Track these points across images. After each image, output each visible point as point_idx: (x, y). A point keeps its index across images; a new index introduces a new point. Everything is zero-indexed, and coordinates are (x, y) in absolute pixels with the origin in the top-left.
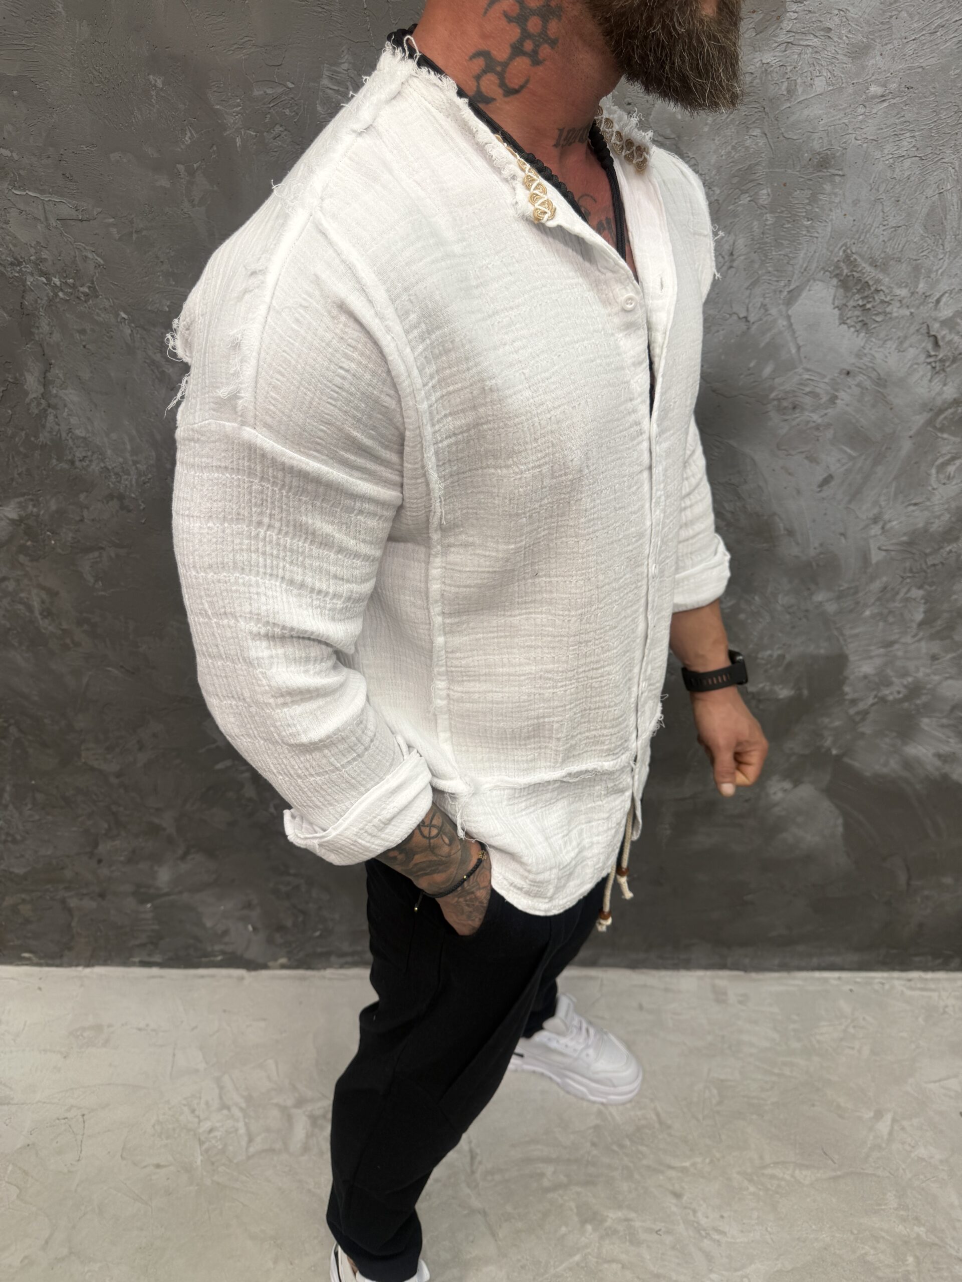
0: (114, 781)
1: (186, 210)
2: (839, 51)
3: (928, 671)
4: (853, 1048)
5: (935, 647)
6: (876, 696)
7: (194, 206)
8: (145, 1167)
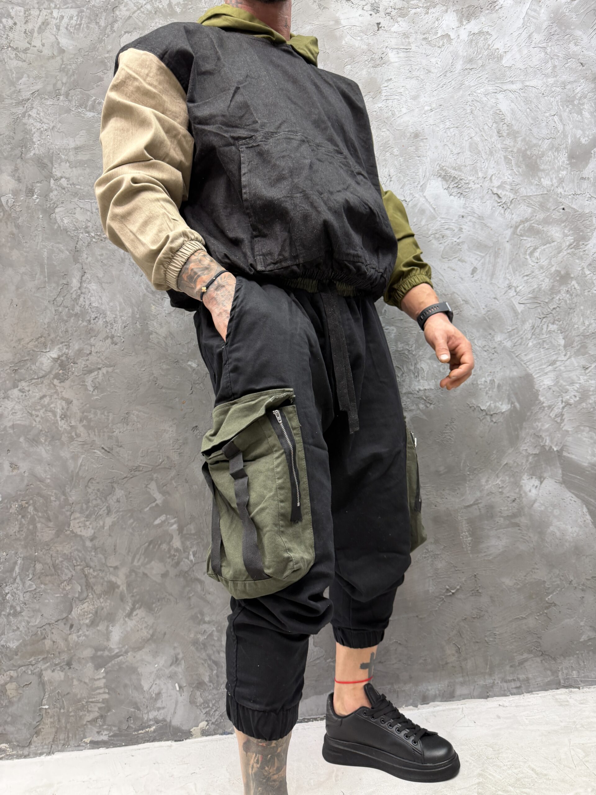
6: (562, 402)
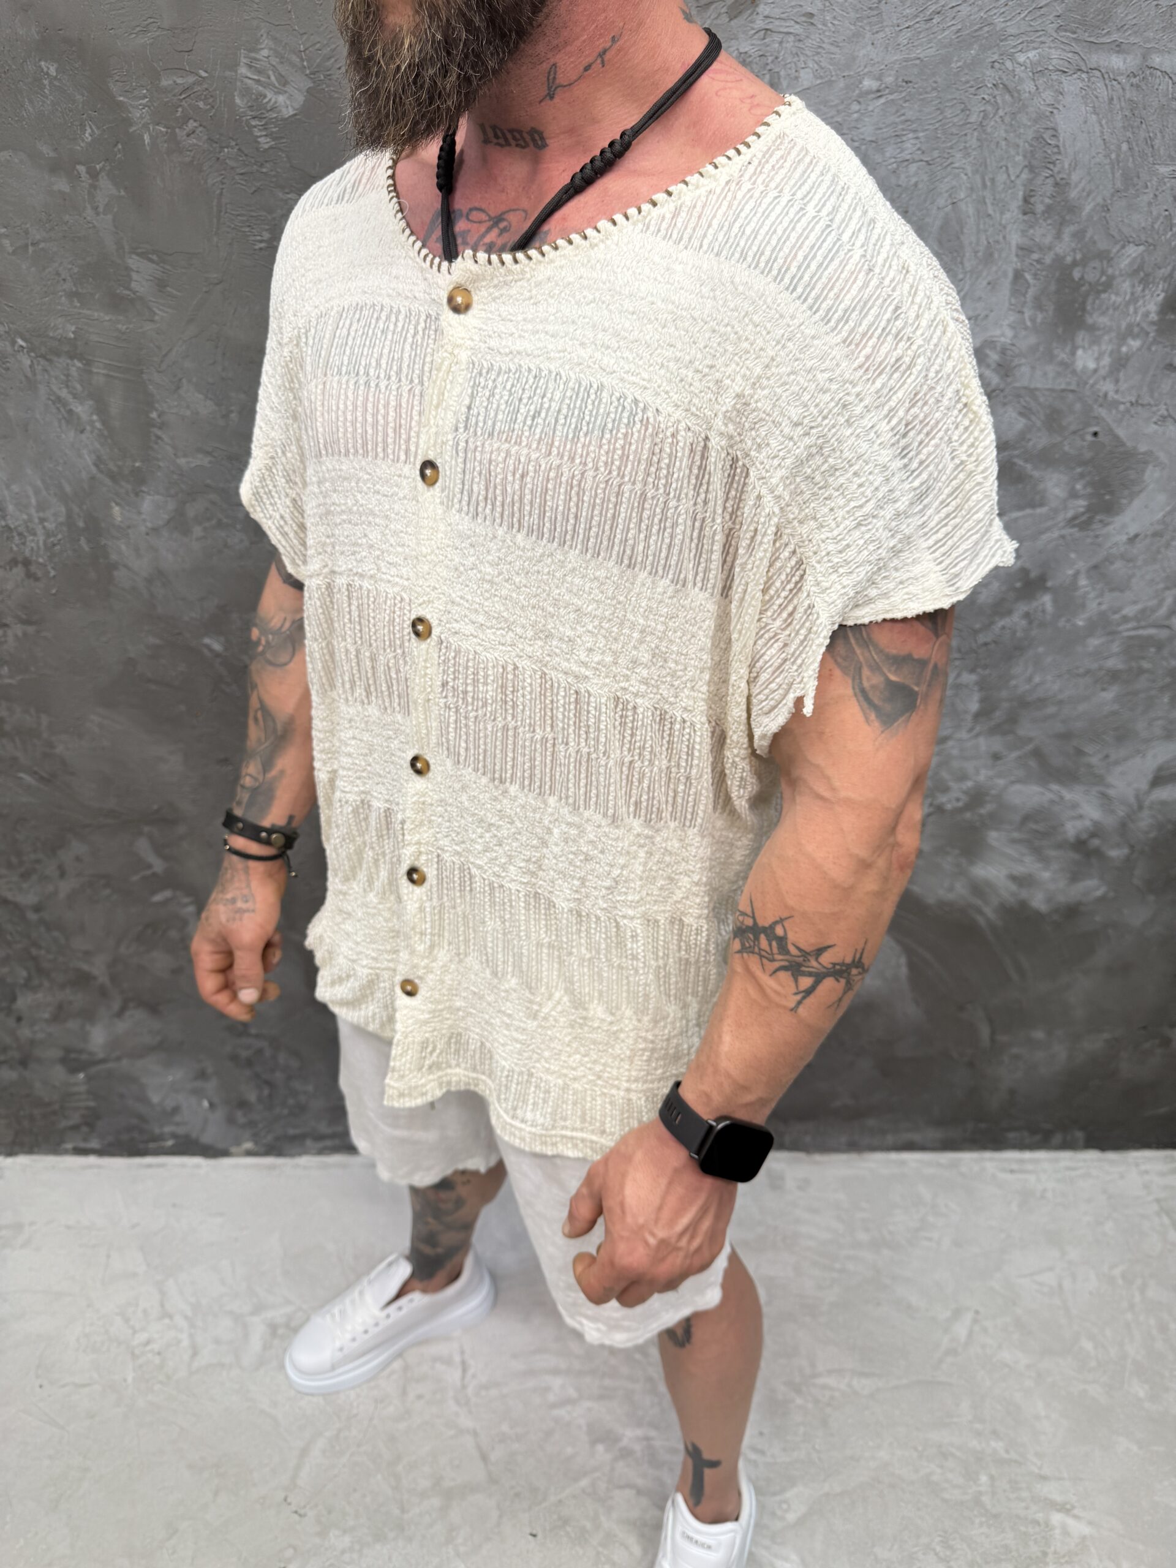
0: (32, 916)
1: (89, 218)
2: (826, 40)
3: (990, 773)
4: (930, 1239)
5: (997, 744)
7: (98, 214)
8: (64, 1386)
